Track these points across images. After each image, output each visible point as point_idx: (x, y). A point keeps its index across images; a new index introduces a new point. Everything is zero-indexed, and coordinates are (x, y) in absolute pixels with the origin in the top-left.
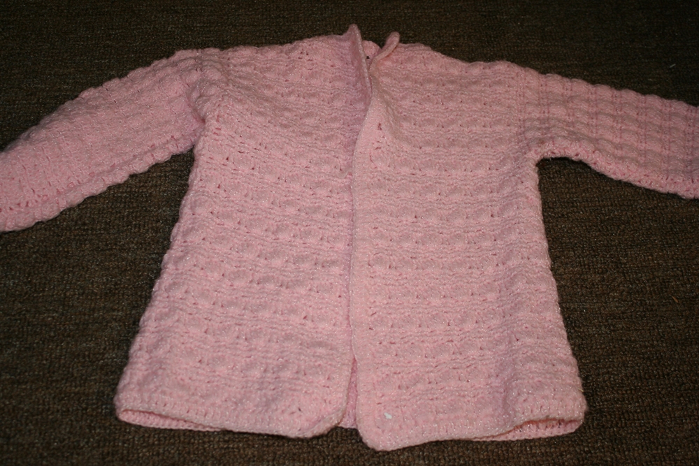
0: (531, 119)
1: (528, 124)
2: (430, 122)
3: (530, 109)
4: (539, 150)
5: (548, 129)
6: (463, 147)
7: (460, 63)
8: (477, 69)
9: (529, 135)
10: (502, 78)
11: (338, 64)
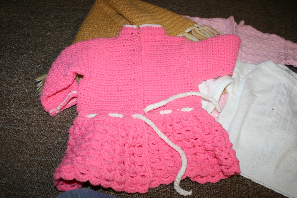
0: (282, 53)
1: (281, 54)
2: (251, 48)
3: (282, 49)
4: (285, 62)
5: (287, 56)
6: (261, 57)
7: (261, 33)
8: (266, 36)
9: (282, 57)
10: (274, 39)
11: (225, 27)
